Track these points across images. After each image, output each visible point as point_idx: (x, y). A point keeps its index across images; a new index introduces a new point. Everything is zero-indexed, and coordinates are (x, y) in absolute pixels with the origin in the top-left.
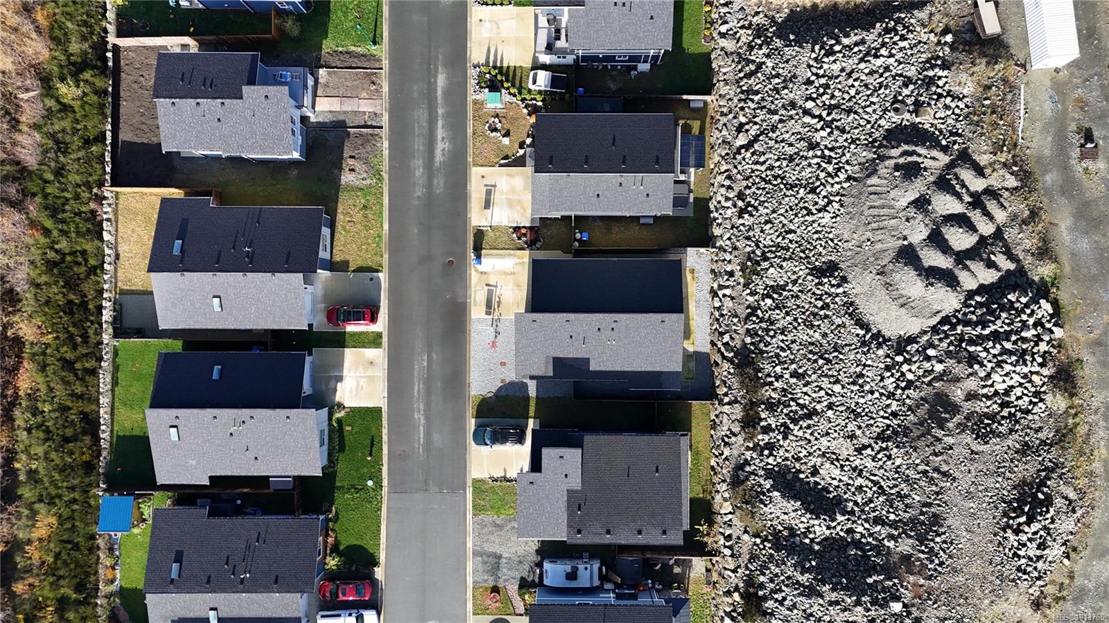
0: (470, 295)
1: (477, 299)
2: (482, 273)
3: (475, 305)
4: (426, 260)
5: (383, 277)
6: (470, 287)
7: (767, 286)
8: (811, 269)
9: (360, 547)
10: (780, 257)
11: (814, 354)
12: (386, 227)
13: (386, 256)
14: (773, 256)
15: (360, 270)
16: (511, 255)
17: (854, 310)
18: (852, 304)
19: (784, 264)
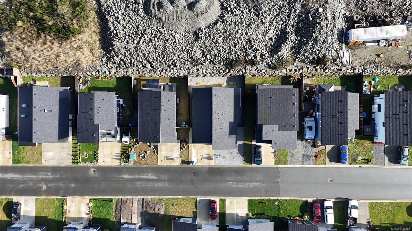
0: (206, 165)
1: (207, 163)
2: (197, 161)
3: (209, 164)
4: (192, 182)
5: (199, 198)
6: (202, 166)
7: (202, 57)
8: (196, 41)
9: (300, 207)
10: (192, 52)
11: (227, 40)
12: (180, 197)
13: (191, 197)
14: (191, 55)
15: (196, 207)
16: (191, 150)
17: (211, 25)
18: (209, 26)
19: (194, 51)
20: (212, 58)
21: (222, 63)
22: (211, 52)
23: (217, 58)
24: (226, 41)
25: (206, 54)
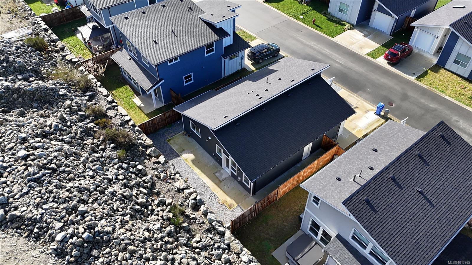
2: (368, 111)
5: (412, 78)
6: (364, 101)
7: (152, 214)
10: (156, 241)
14: (166, 239)
16: (367, 128)
18: (37, 238)
19: (147, 234)
20: (141, 192)
21: (140, 167)
22: (122, 195)
23: (133, 182)
24: (69, 173)
25: (137, 207)
